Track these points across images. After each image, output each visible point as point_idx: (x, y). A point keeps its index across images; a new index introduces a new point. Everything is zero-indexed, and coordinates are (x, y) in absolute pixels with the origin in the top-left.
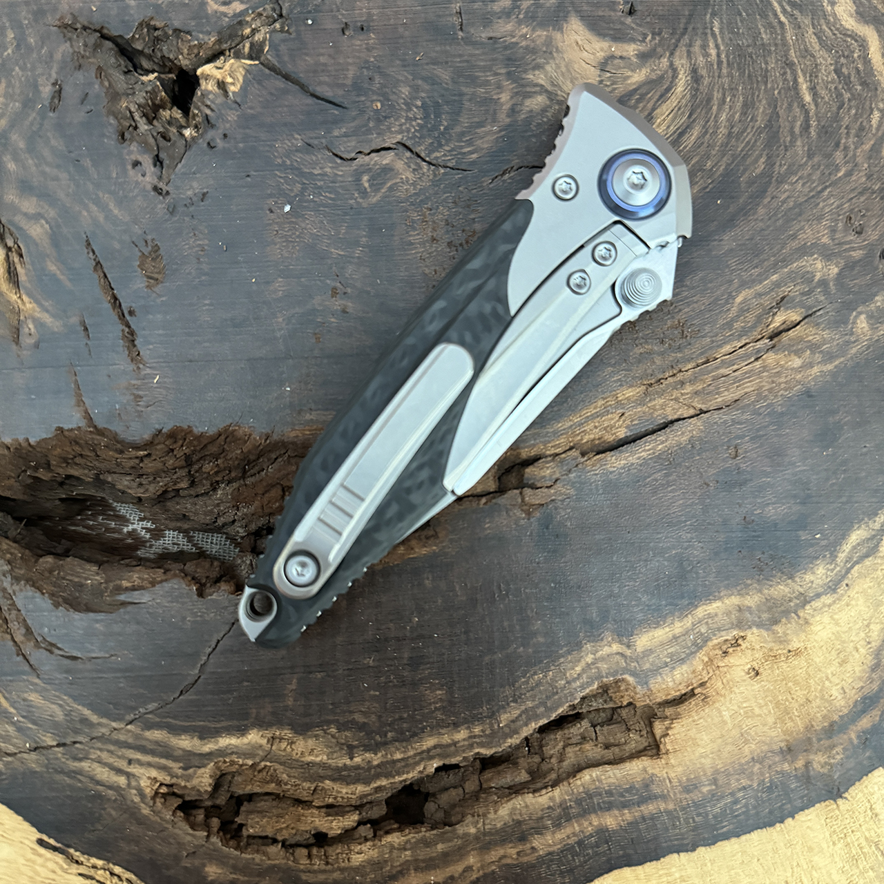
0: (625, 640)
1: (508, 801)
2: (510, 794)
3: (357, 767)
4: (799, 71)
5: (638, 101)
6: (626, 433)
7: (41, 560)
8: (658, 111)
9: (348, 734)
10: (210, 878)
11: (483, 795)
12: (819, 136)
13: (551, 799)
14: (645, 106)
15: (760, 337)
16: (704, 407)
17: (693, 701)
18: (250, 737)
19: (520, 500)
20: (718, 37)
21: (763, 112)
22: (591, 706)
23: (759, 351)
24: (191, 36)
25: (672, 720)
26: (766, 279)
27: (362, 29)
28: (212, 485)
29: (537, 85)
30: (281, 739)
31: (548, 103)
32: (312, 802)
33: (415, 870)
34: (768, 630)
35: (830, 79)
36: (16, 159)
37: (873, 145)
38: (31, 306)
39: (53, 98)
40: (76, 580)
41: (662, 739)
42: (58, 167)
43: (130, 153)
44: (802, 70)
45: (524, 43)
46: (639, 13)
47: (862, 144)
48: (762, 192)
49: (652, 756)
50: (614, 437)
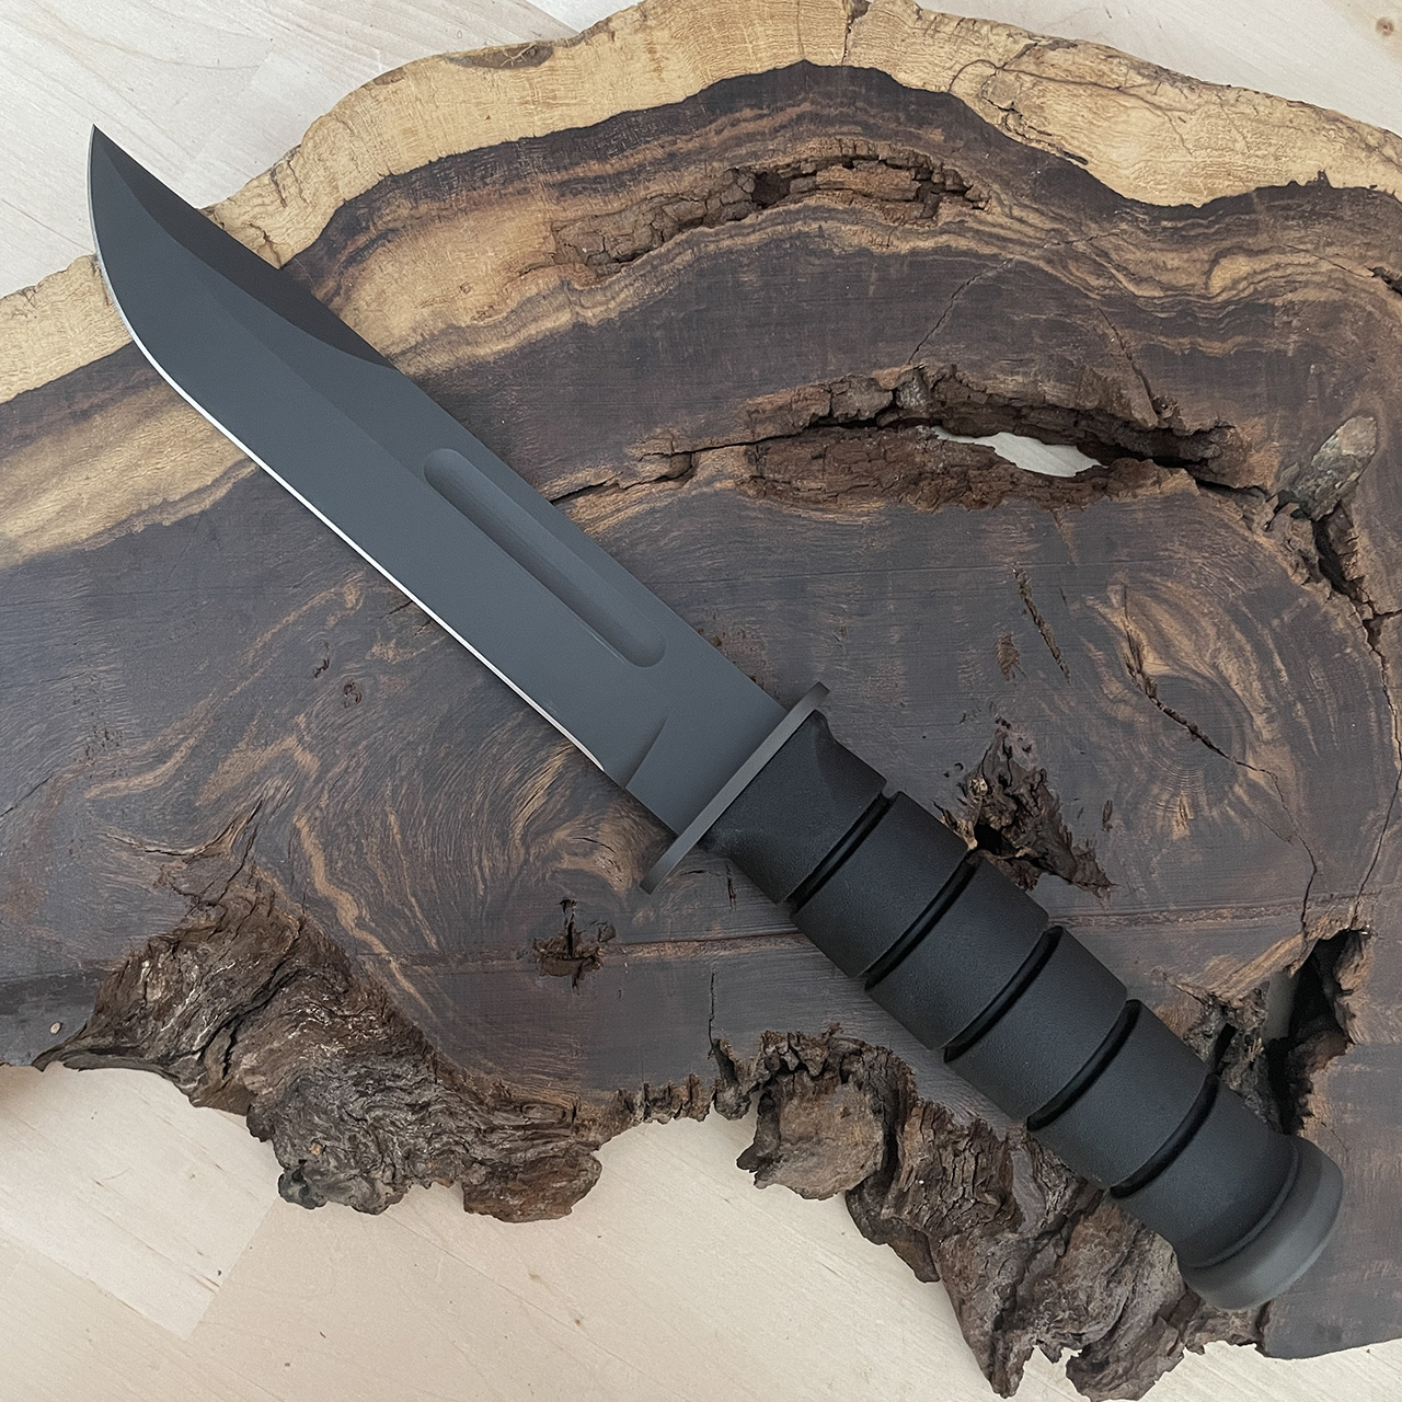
0: (581, 320)
1: (684, 189)
2: (683, 194)
3: (815, 219)
4: (399, 845)
5: (561, 812)
6: (578, 502)
7: (1096, 403)
8: (543, 801)
9: (823, 247)
10: (940, 130)
11: (705, 194)
13: (648, 188)
14: (555, 806)
17: (520, 266)
18: (908, 247)
19: (674, 443)
20: (479, 878)
22: (608, 268)
25: (539, 251)
28: (948, 473)
30: (881, 245)
32: (854, 193)
33: (763, 134)
34: (451, 326)
35: (369, 839)
36: (1142, 756)
37: (329, 771)
38: (1115, 620)
39: (1111, 811)
40: (1063, 386)
41: (548, 235)
42: (1101, 748)
43: (1034, 760)
44: (397, 846)
46: (558, 901)
47: (339, 774)
48: (443, 724)
49: (558, 221)
50: (588, 498)
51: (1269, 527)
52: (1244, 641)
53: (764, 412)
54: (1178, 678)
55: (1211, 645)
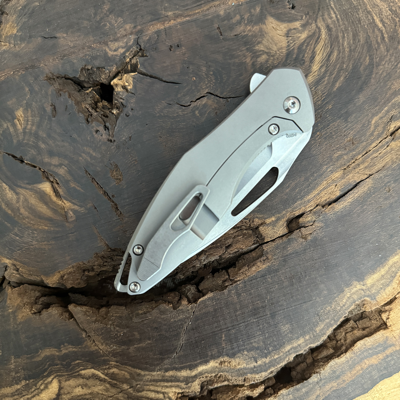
0: (361, 283)
1: (328, 363)
2: (328, 360)
3: (260, 366)
5: (307, 46)
6: (340, 193)
7: (100, 311)
8: (317, 48)
9: (253, 353)
11: (316, 363)
12: (390, 41)
13: (346, 358)
14: (310, 48)
15: (386, 136)
16: (370, 173)
17: (397, 301)
18: (211, 364)
19: (300, 234)
20: (334, 9)
21: (363, 36)
22: (352, 314)
23: (387, 142)
24: (105, 69)
25: (389, 311)
26: (382, 110)
27: (178, 46)
29: (261, 51)
30: (225, 362)
31: (268, 57)
32: (244, 384)
35: (388, 14)
36: (44, 142)
38: (69, 204)
39: (52, 113)
40: (118, 315)
41: (387, 321)
42: (63, 141)
43: (93, 127)
44: (375, 14)
45: (250, 34)
46: (297, 7)
48: (371, 72)
49: (384, 329)
50: (335, 196)
51: (6, 268)
52: (7, 209)
53: (261, 261)
54: (34, 184)
55: (21, 204)
